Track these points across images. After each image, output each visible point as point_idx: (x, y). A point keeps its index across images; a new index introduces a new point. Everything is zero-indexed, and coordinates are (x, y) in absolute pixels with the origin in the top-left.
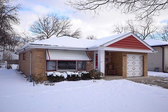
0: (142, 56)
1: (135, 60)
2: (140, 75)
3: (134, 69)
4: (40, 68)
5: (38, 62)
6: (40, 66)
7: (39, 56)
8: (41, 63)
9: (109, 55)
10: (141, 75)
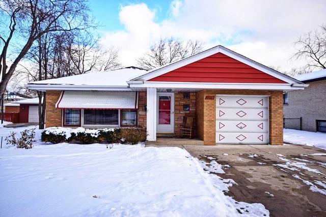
0: (267, 97)
1: (245, 108)
2: (260, 142)
3: (241, 128)
4: (52, 121)
5: (50, 111)
6: (52, 118)
7: (50, 102)
8: (53, 114)
9: (191, 97)
10: (264, 141)
